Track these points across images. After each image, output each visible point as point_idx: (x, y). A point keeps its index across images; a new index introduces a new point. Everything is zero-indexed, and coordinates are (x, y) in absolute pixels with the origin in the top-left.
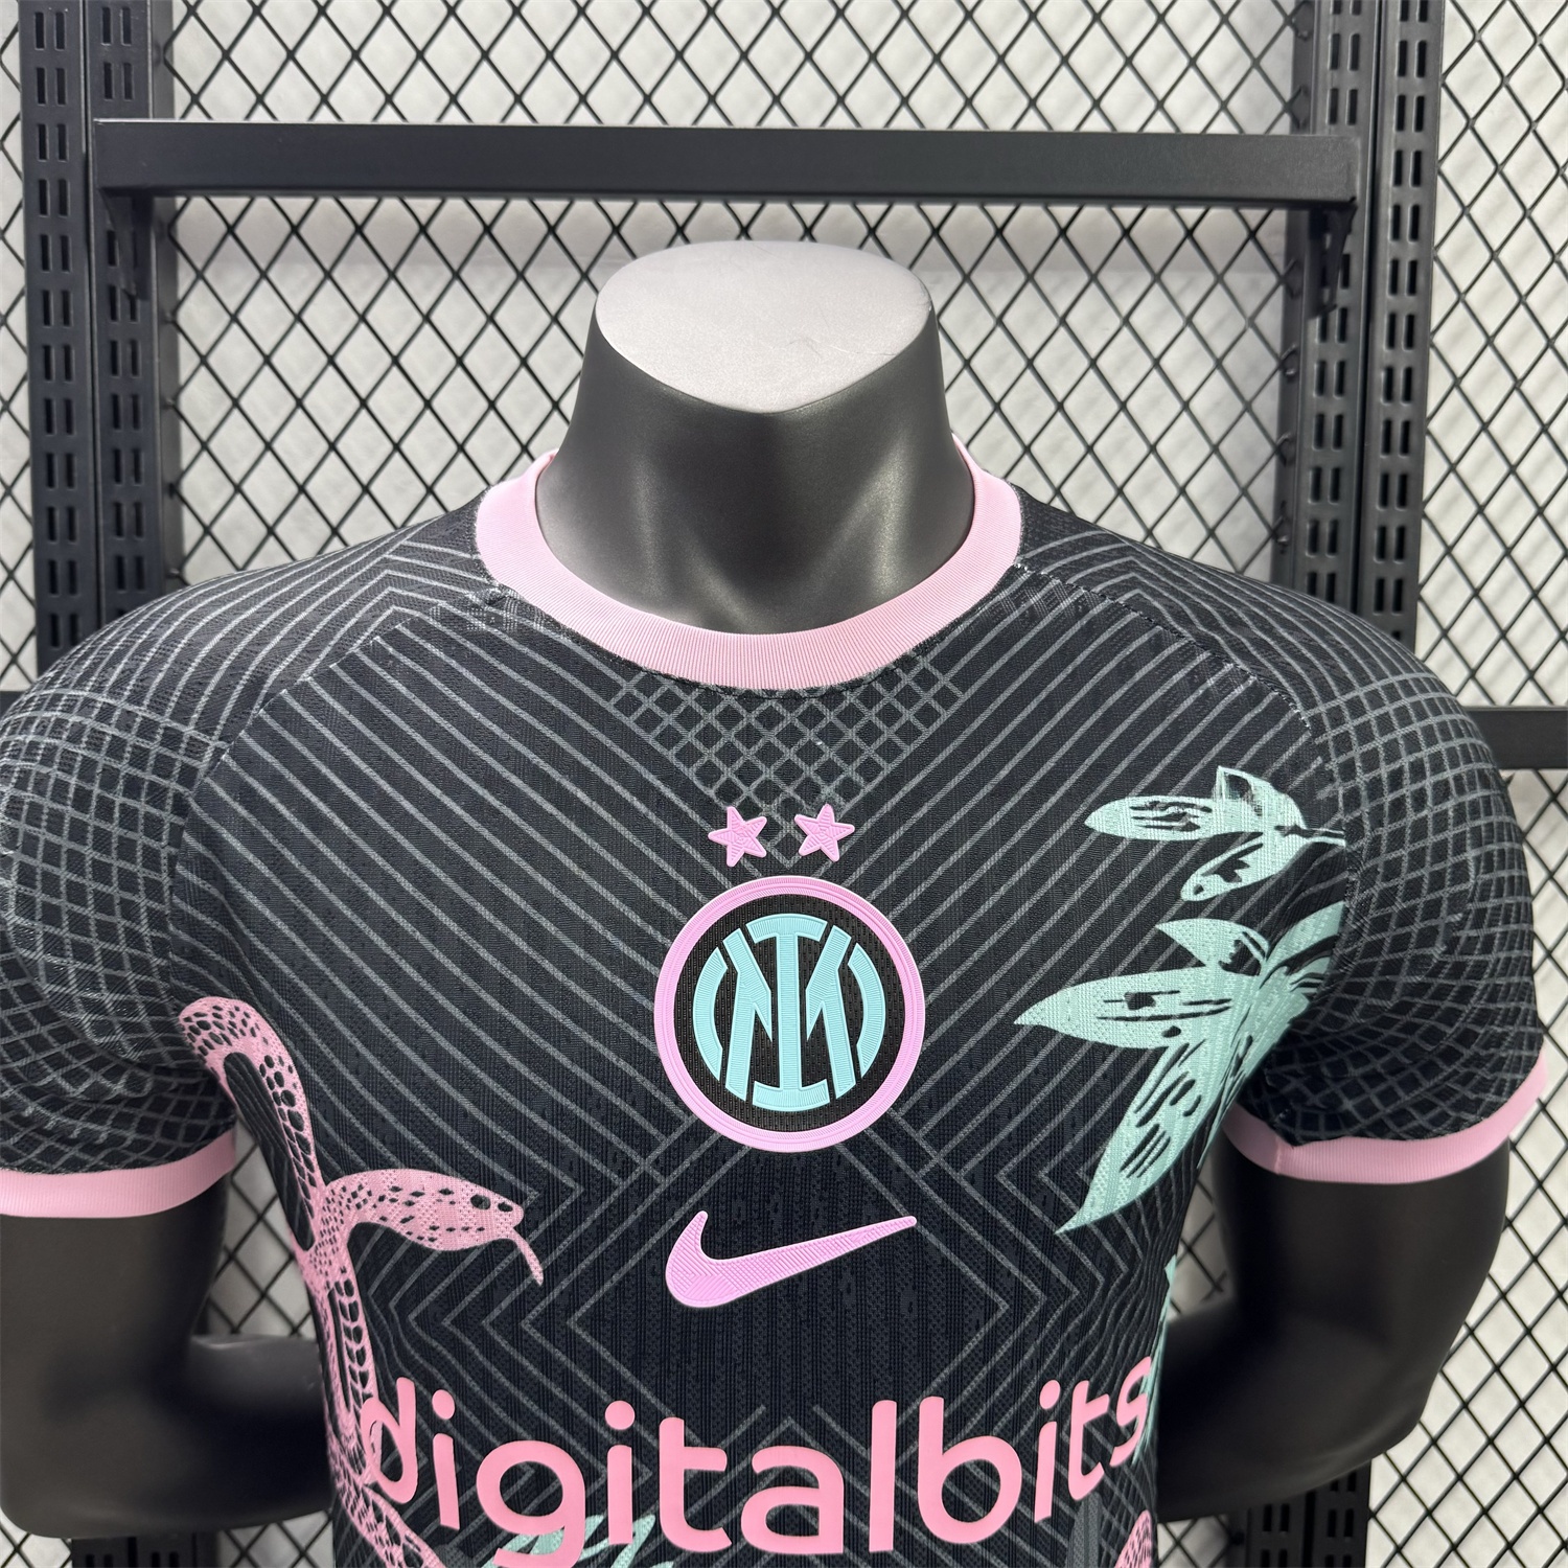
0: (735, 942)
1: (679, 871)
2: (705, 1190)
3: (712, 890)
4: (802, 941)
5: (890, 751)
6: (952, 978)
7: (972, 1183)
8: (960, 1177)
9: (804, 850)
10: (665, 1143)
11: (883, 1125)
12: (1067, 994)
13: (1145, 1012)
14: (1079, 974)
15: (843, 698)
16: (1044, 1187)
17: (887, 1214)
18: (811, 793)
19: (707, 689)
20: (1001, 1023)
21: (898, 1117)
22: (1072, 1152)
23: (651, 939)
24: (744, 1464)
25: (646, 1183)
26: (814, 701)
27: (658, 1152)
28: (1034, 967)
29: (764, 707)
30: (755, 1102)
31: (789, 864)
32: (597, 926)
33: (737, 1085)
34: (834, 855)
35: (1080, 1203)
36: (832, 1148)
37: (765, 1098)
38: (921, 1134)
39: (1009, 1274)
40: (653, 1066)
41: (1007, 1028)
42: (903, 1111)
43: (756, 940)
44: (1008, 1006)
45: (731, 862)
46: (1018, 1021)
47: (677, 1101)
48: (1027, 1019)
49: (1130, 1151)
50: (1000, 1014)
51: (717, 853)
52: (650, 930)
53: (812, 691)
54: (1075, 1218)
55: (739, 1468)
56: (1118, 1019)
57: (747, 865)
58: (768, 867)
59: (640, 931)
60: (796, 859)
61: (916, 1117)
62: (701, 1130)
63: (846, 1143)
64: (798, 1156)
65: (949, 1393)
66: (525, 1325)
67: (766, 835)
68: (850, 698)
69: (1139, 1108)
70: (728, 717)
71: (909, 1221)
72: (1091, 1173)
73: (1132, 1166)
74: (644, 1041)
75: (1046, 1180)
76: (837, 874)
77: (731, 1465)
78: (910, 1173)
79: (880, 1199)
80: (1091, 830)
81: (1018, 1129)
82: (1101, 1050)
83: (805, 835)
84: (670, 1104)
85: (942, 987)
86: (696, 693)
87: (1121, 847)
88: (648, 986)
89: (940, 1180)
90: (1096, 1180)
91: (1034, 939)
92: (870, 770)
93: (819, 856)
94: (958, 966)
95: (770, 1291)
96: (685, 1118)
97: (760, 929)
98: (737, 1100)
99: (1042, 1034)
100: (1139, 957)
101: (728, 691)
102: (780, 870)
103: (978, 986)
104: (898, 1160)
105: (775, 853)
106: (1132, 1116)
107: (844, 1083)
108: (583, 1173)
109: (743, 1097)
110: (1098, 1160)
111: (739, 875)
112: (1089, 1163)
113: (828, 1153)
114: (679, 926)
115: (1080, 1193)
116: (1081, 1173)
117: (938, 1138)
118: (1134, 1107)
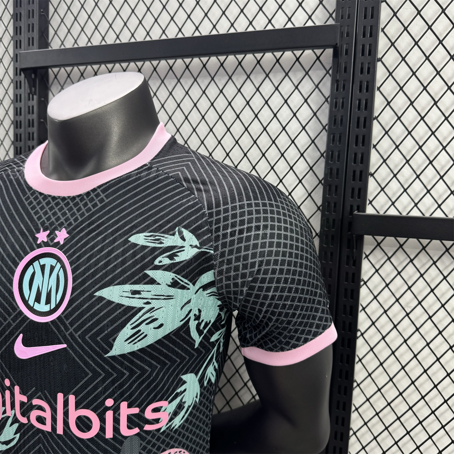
0: (36, 264)
1: (26, 243)
2: (22, 328)
3: (32, 249)
4: (51, 266)
5: (82, 215)
6: (80, 280)
7: (80, 338)
8: (76, 335)
9: (55, 241)
10: (14, 314)
11: (59, 318)
12: (111, 288)
13: (137, 296)
14: (116, 283)
15: (76, 199)
16: (99, 342)
17: (60, 343)
18: (61, 225)
19: (45, 196)
20: (90, 294)
21: (63, 316)
22: (107, 333)
23: (16, 261)
24: (31, 402)
25: (9, 325)
26: (69, 200)
27: (12, 316)
28: (102, 279)
29: (57, 201)
30: (35, 308)
31: (51, 244)
32: (5, 256)
33: (31, 303)
34: (62, 243)
35: (111, 349)
36: (47, 323)
37: (37, 307)
38: (68, 322)
39: (91, 365)
40: (11, 294)
41: (92, 296)
42: (64, 315)
43: (41, 264)
44: (93, 290)
45: (38, 242)
46: (95, 294)
47: (17, 304)
48: (97, 294)
49: (128, 336)
50: (91, 292)
51: (36, 239)
52: (16, 258)
53: (69, 197)
54: (110, 353)
56: (126, 297)
57: (42, 243)
58: (46, 244)
59: (14, 259)
60: (53, 243)
61: (67, 317)
62: (21, 313)
63: (51, 321)
64: (41, 323)
65: (76, 394)
67: (48, 236)
68: (77, 200)
69: (132, 324)
70: (48, 203)
71: (65, 346)
72: (114, 340)
73: (129, 341)
74: (10, 287)
75: (99, 340)
76: (61, 248)
77: (28, 401)
78: (65, 332)
79: (59, 339)
80: (130, 241)
81: (91, 325)
82: (120, 306)
83: (57, 236)
84: (15, 304)
85: (78, 282)
86: (42, 196)
87: (138, 247)
88: (13, 273)
89: (71, 335)
90: (115, 343)
91: (104, 271)
92: (76, 220)
93: (58, 243)
94: (82, 277)
96: (18, 309)
97: (43, 261)
99: (101, 299)
100: (137, 280)
101: (50, 196)
102: (50, 246)
103: (86, 283)
104: (63, 328)
105: (49, 241)
106: (129, 326)
107: (53, 305)
109: (32, 305)
110: (116, 337)
111: (39, 246)
112: (113, 338)
114: (23, 258)
115: (111, 347)
116: (110, 340)
117: (72, 324)
118: (130, 323)
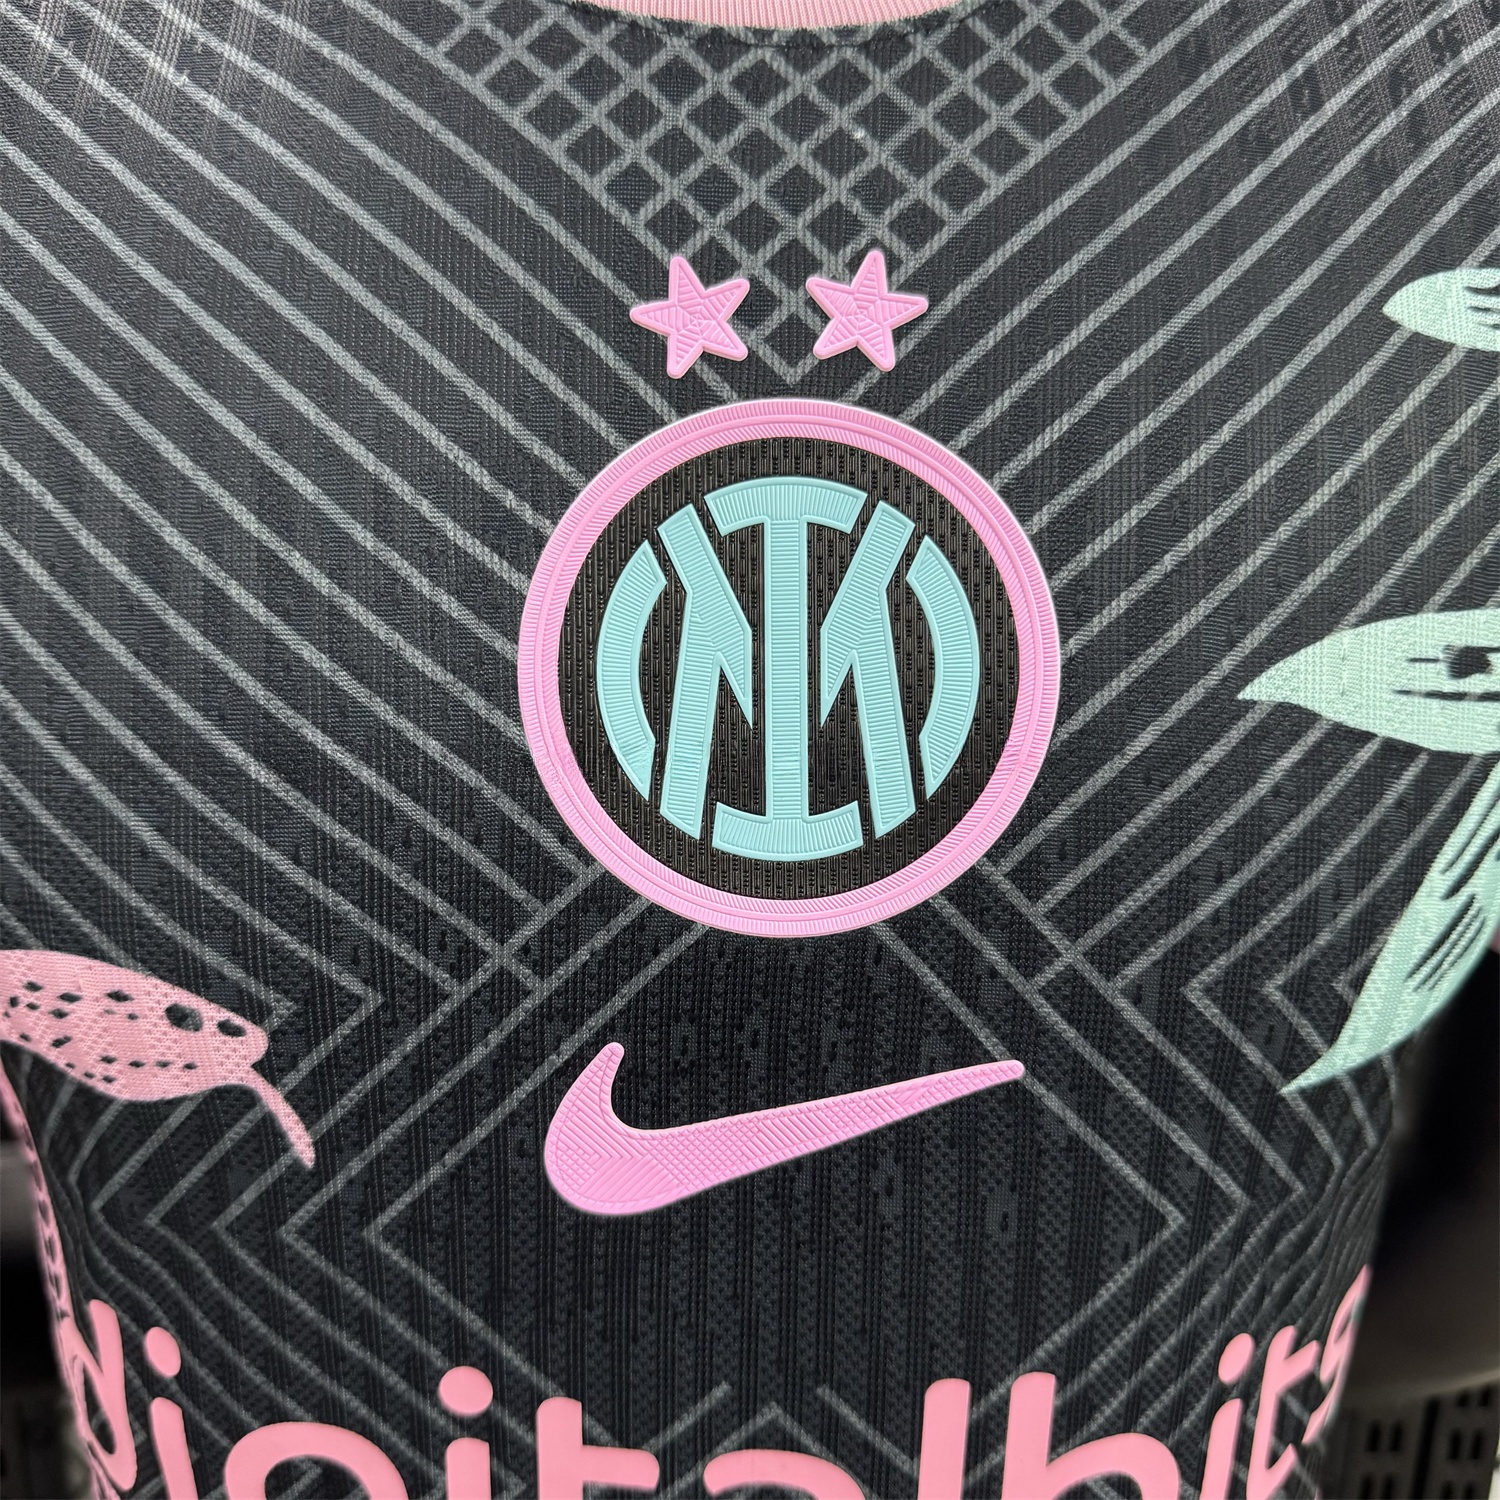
0: (681, 530)
1: (570, 382)
2: (618, 1003)
3: (637, 422)
4: (817, 532)
5: (1002, 151)
6: (1120, 605)
7: (1137, 1001)
8: (1113, 991)
9: (825, 347)
10: (542, 915)
11: (968, 890)
12: (1343, 641)
13: (1476, 683)
14: (1367, 604)
15: (909, 48)
16: (1272, 1009)
17: (968, 1054)
18: (837, 228)
19: (634, 25)
20: (1212, 696)
21: (998, 875)
22: (1331, 946)
23: (511, 517)
24: (690, 1478)
25: (505, 991)
26: (849, 53)
27: (528, 931)
28: (1283, 587)
29: (746, 61)
30: (718, 842)
31: (792, 375)
32: (402, 488)
33: (682, 808)
34: (885, 357)
35: (1331, 1036)
36: (864, 933)
37: (735, 834)
38: (1042, 908)
39: (1191, 1164)
40: (517, 771)
41: (1223, 707)
42: (1007, 865)
43: (724, 529)
44: (1227, 664)
45: (676, 368)
46: (1246, 694)
47: (565, 836)
48: (1266, 689)
49: (1427, 942)
50: (1212, 679)
51: (648, 349)
52: (510, 499)
53: (846, 33)
54: (1318, 1065)
55: (681, 1484)
56: (1431, 695)
57: (709, 377)
58: (750, 379)
59: (490, 502)
60: (805, 366)
61: (1032, 876)
62: (610, 893)
63: (893, 922)
64: (799, 944)
65: (1065, 1367)
66: (287, 1234)
67: (748, 314)
68: (925, 48)
69: (1452, 864)
70: (677, 80)
71: (1011, 1069)
72: (1358, 985)
73: (1426, 970)
74: (498, 718)
75: (1277, 997)
76: (890, 395)
77: (665, 1480)
78: (1016, 980)
79: (953, 1029)
80: (1393, 326)
81: (1232, 902)
82: (1398, 753)
83: (826, 319)
84: (549, 842)
85: (1098, 624)
86: (610, 31)
87: (1449, 363)
88: (505, 610)
89: (1076, 998)
90: (1364, 996)
91: (1284, 532)
93: (854, 362)
94: (1130, 582)
95: (741, 1189)
96: (578, 868)
97: (733, 506)
98: (682, 837)
99: (1291, 719)
100: (1471, 578)
101: (676, 28)
102: (775, 387)
103: (1169, 623)
104: (993, 955)
105: (765, 352)
106: (1437, 879)
107: (893, 807)
108: (379, 968)
109: (694, 830)
110: (1374, 959)
111: (690, 395)
112: (1357, 967)
113: (858, 941)
114: (567, 494)
115: (1334, 1020)
116: (1340, 986)
117: (1075, 916)
118: (1441, 861)
